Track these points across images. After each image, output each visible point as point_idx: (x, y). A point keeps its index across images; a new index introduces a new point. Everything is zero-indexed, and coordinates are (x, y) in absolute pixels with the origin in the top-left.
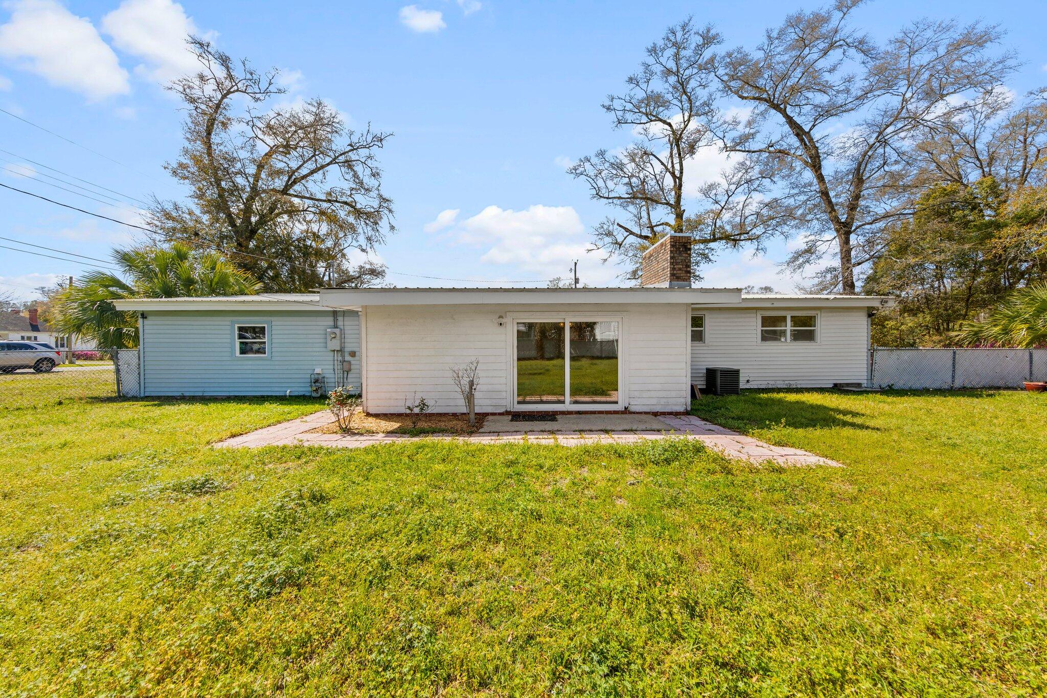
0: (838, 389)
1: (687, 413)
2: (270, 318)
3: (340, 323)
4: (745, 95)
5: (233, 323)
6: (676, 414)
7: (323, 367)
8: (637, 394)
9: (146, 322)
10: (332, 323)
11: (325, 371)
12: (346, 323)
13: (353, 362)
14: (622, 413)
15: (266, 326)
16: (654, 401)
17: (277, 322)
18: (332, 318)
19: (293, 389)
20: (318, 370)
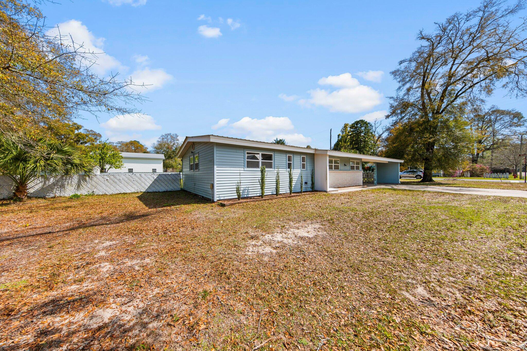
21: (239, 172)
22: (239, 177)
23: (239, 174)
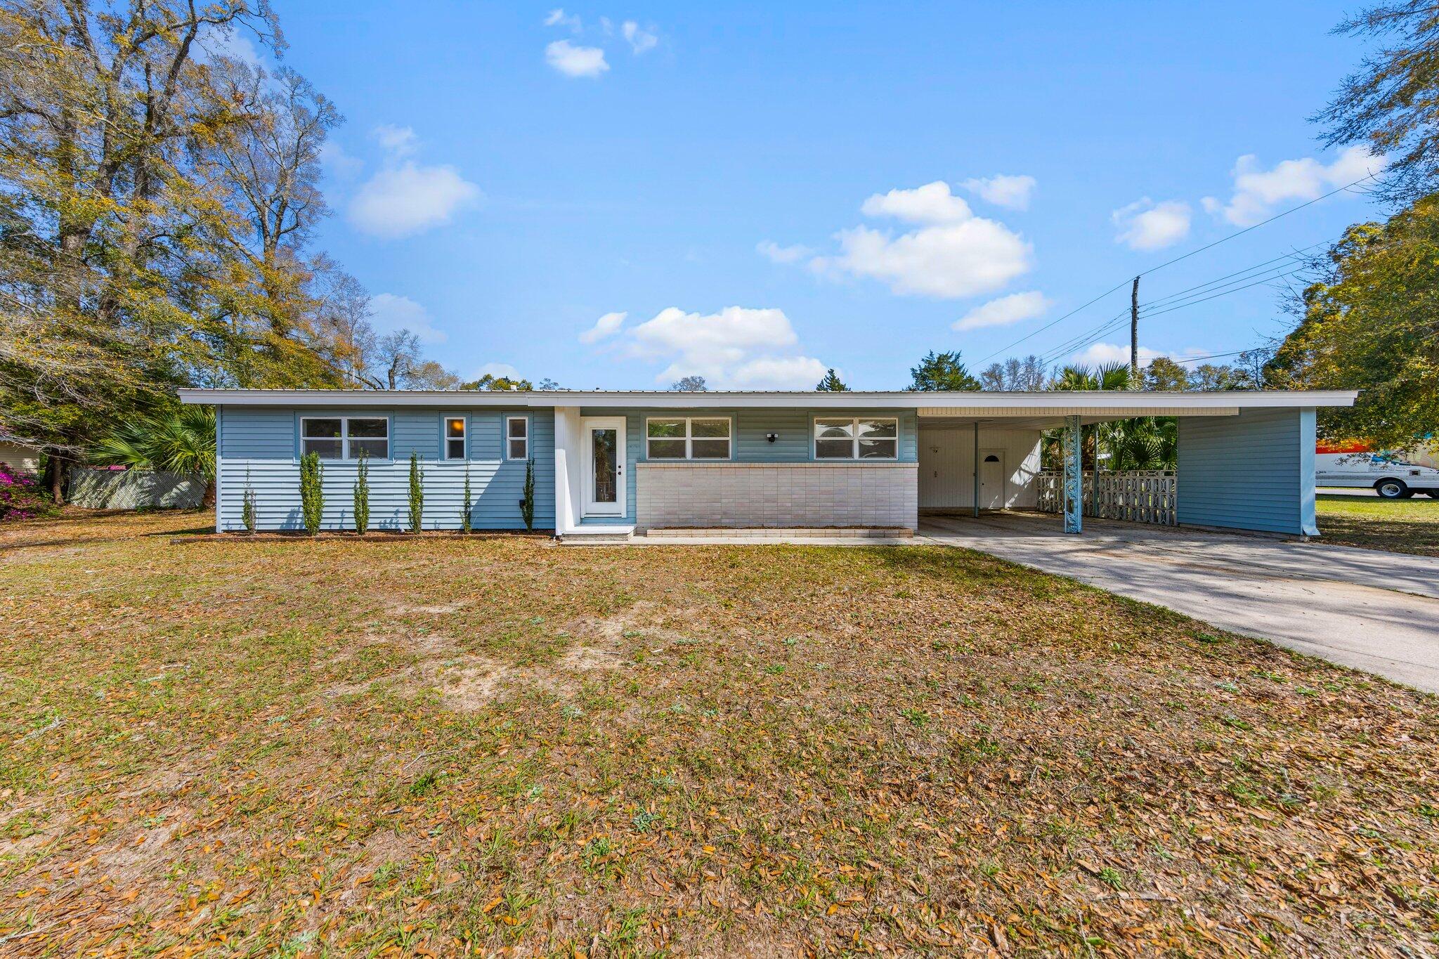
21: (245, 467)
22: (245, 479)
23: (245, 473)
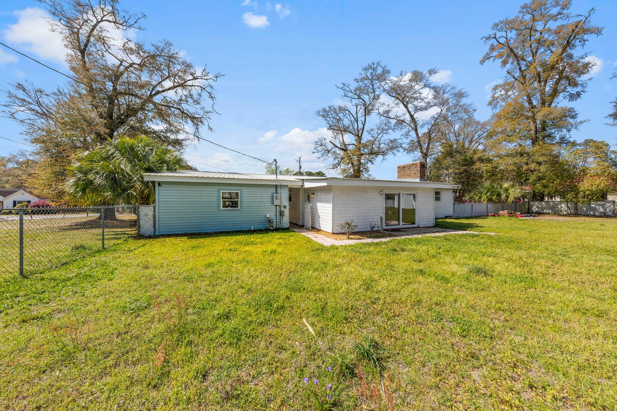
0: (446, 217)
1: (433, 227)
2: (241, 188)
3: (279, 191)
4: (391, 94)
5: (219, 191)
6: (431, 227)
7: (271, 214)
8: (421, 220)
9: (160, 188)
10: (275, 191)
11: (271, 216)
12: (282, 191)
13: (285, 211)
14: (417, 228)
15: (239, 192)
16: (425, 223)
17: (245, 190)
18: (274, 189)
19: (256, 226)
20: (268, 216)
